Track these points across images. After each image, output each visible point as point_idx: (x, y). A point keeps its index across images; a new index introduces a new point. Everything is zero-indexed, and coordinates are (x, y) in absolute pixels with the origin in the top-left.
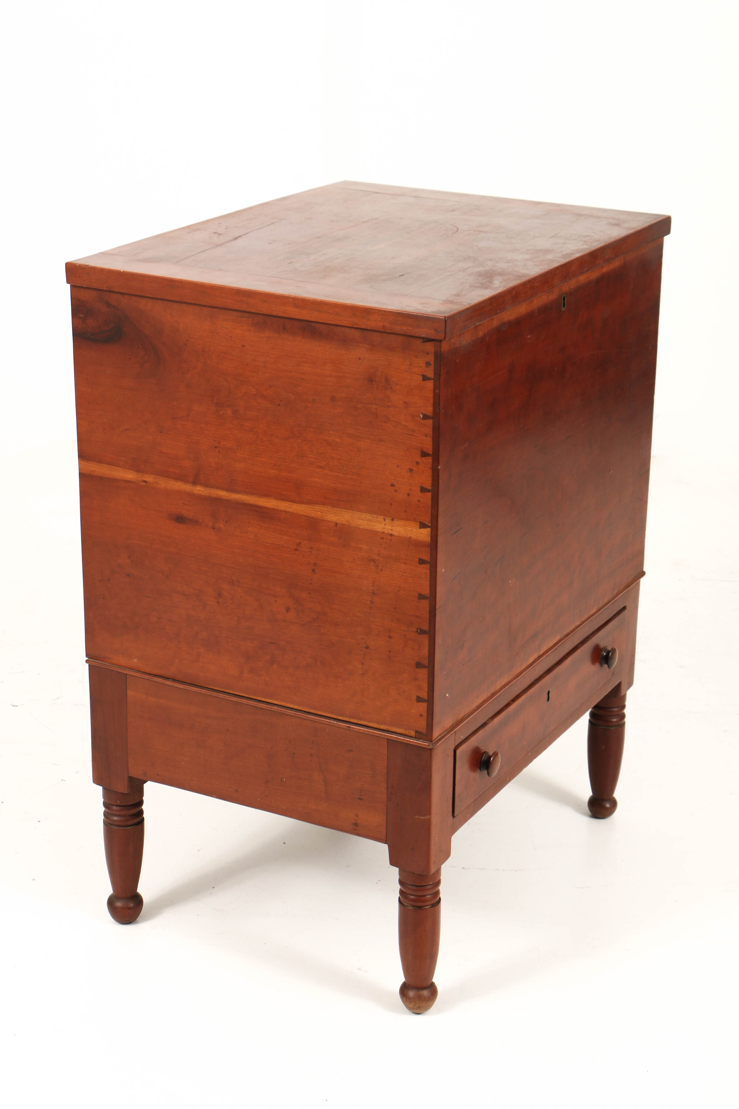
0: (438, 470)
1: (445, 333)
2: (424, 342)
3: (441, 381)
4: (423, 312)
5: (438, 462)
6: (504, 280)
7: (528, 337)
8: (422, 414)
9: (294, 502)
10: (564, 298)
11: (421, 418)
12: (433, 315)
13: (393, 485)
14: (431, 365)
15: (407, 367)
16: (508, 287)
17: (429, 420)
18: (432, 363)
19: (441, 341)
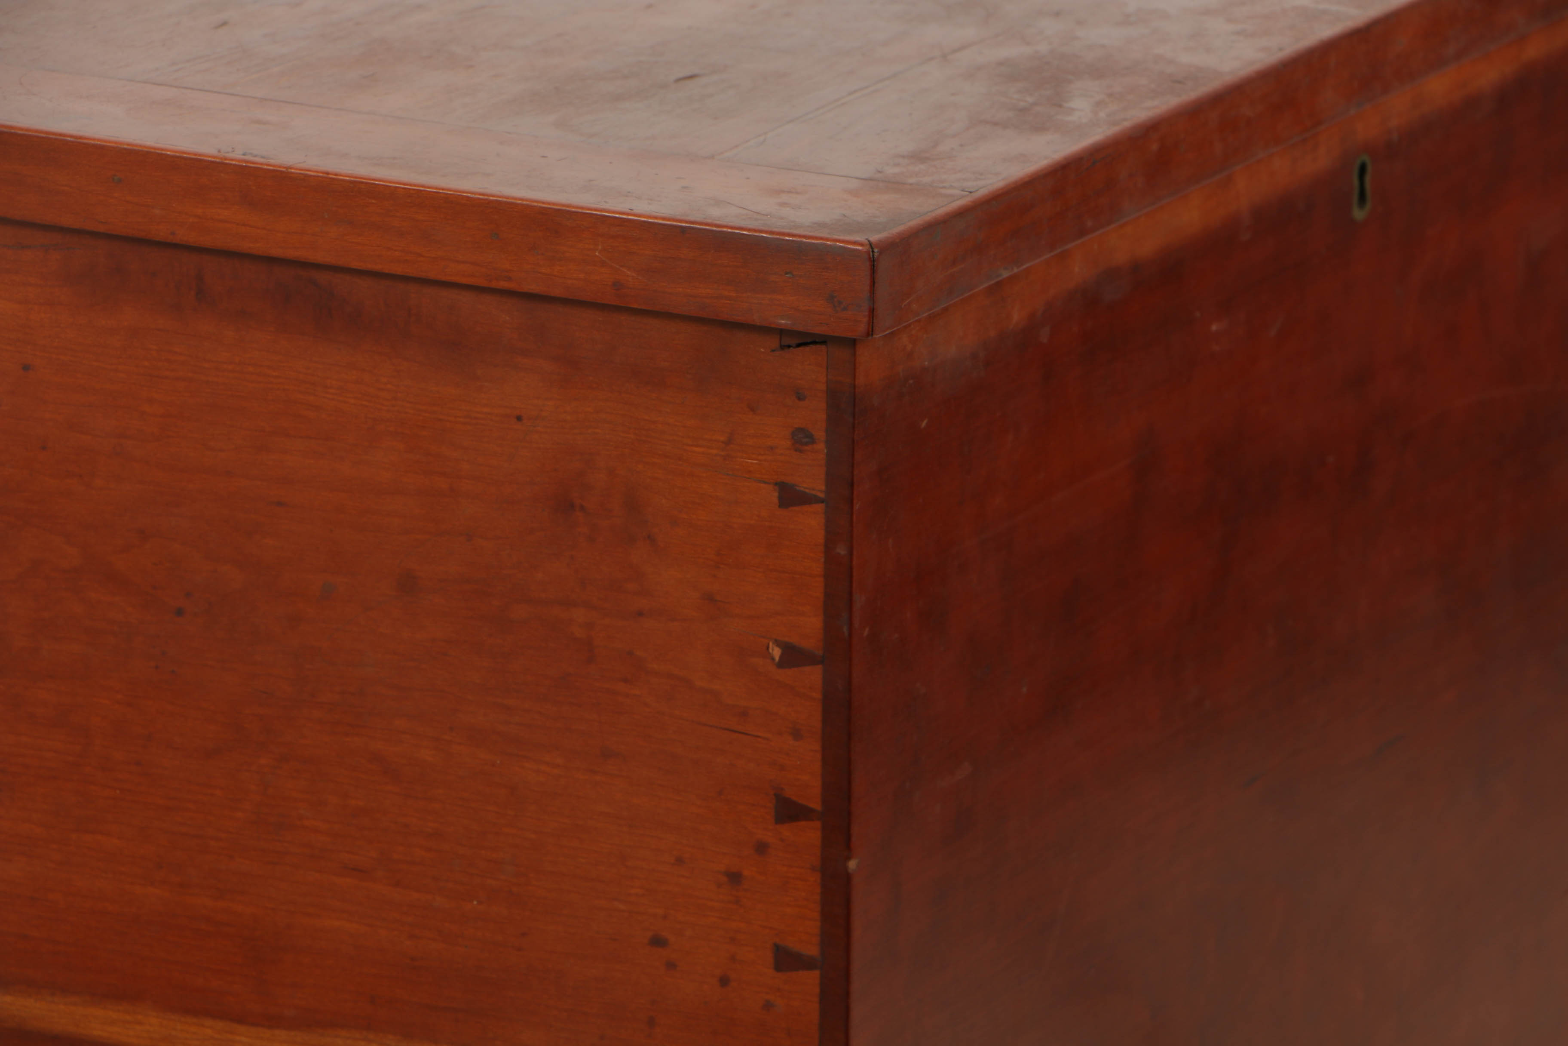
0: (848, 878)
1: (872, 311)
2: (783, 347)
3: (857, 506)
4: (778, 225)
5: (848, 846)
6: (1110, 95)
7: (1214, 327)
8: (778, 646)
9: (241, 1019)
10: (1363, 169)
11: (773, 659)
12: (821, 239)
13: (658, 942)
14: (812, 440)
15: (714, 452)
16: (1127, 124)
17: (807, 669)
18: (820, 434)
19: (853, 343)
